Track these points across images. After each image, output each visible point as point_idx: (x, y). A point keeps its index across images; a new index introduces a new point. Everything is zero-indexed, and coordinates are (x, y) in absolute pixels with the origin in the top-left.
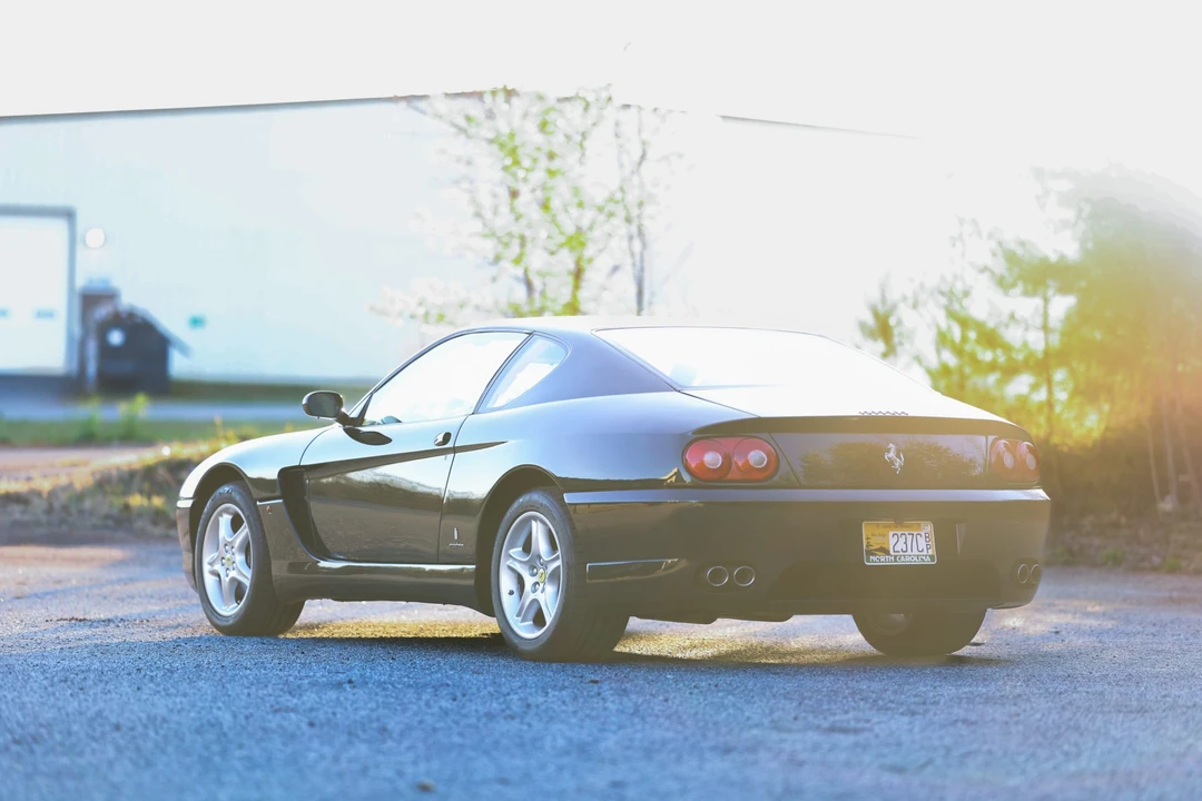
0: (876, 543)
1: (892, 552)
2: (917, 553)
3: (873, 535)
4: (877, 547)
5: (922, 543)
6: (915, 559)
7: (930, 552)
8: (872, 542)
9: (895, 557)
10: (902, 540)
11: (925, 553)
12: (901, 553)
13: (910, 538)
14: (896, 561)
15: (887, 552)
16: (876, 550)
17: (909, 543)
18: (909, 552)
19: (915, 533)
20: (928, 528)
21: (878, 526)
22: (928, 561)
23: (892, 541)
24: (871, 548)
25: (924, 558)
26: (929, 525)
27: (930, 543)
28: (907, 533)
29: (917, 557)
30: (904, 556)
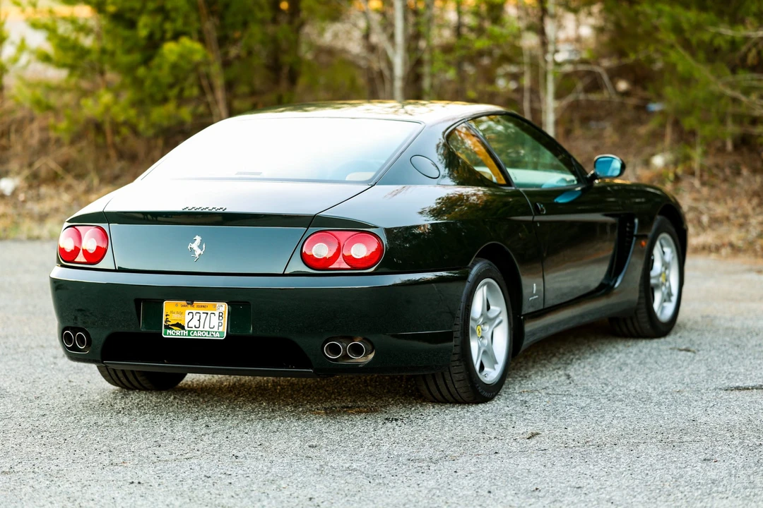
0: (173, 319)
1: (186, 328)
2: (207, 328)
3: (172, 312)
4: (175, 322)
5: (215, 320)
6: (206, 334)
7: (221, 328)
8: (170, 318)
9: (189, 331)
10: (196, 317)
11: (215, 329)
12: (194, 329)
13: (203, 316)
14: (189, 335)
15: (183, 328)
16: (172, 325)
17: (202, 321)
18: (201, 329)
19: (209, 312)
20: (223, 307)
21: (177, 305)
22: (217, 336)
23: (188, 318)
24: (169, 323)
25: (214, 334)
26: (224, 306)
27: (222, 321)
28: (201, 312)
29: (209, 332)
30: (197, 331)
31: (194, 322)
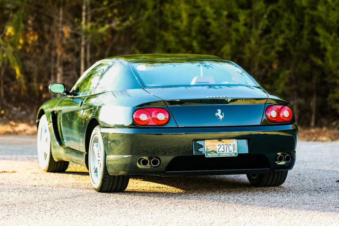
0: (210, 149)
1: (217, 152)
3: (209, 145)
4: (211, 150)
5: (231, 148)
6: (228, 154)
7: (235, 152)
8: (208, 148)
9: (219, 154)
10: (222, 147)
11: (232, 152)
12: (222, 152)
13: (225, 146)
17: (225, 148)
18: (225, 152)
19: (228, 144)
21: (211, 142)
22: (233, 155)
23: (218, 147)
24: (208, 151)
25: (232, 154)
26: (235, 141)
27: (235, 148)
28: (224, 144)
29: (229, 153)
30: (223, 153)
31: (222, 149)
